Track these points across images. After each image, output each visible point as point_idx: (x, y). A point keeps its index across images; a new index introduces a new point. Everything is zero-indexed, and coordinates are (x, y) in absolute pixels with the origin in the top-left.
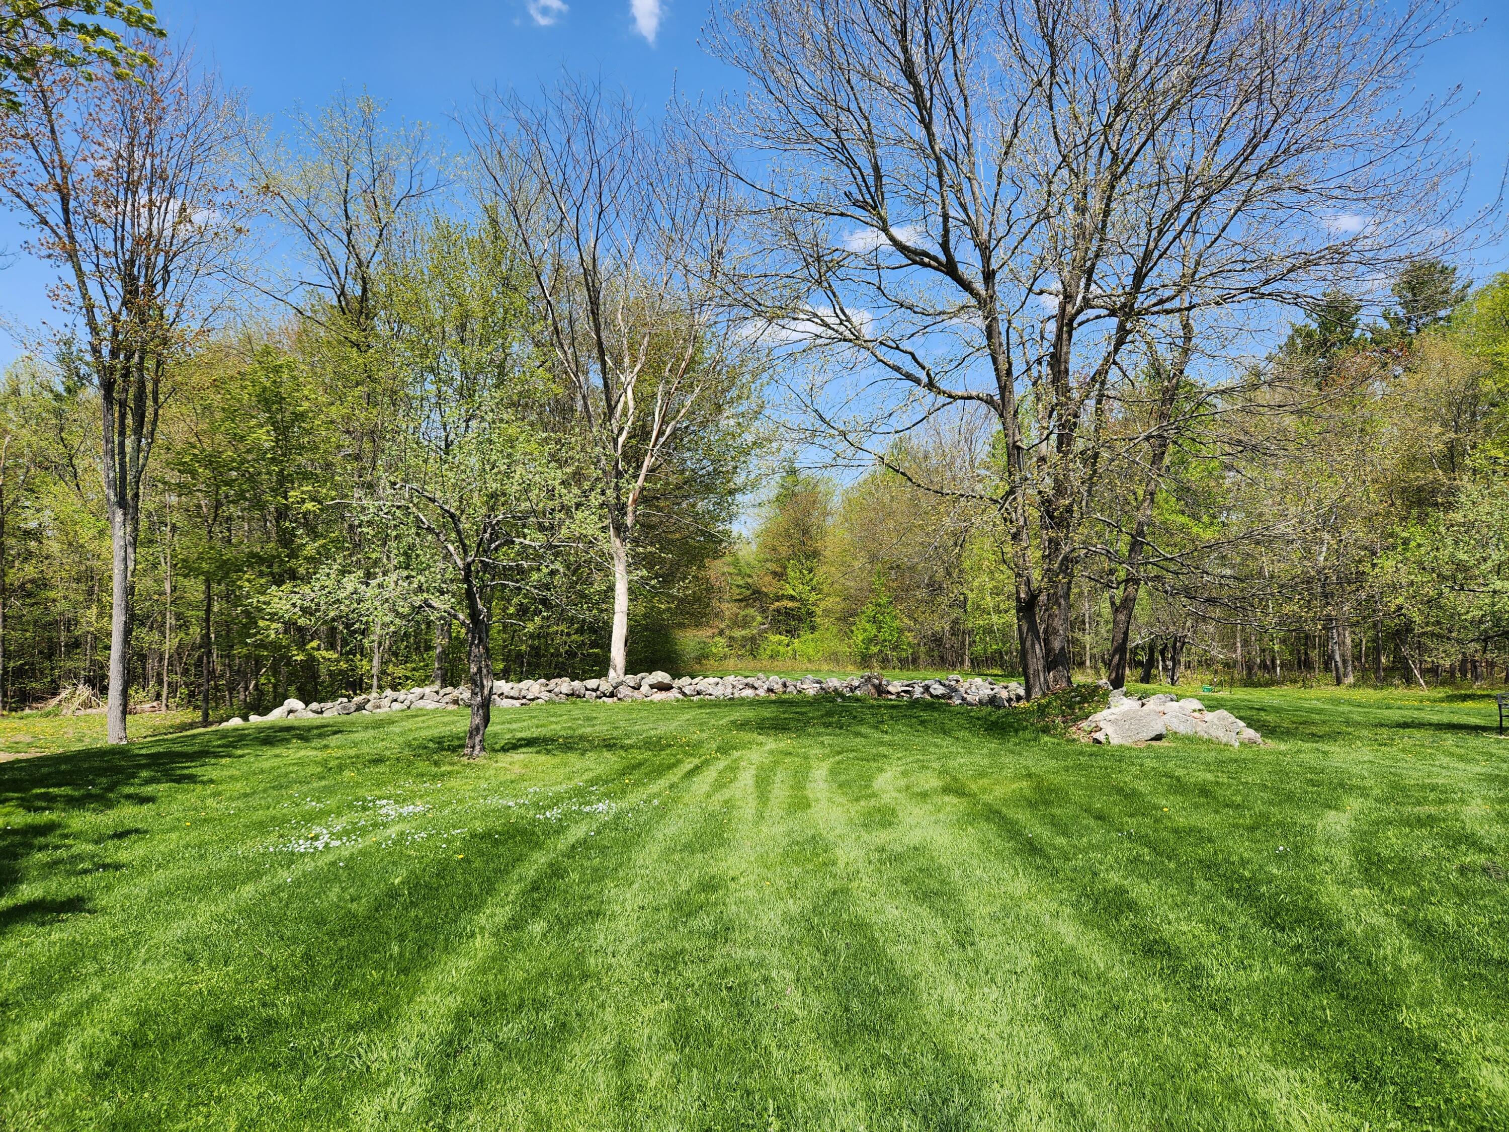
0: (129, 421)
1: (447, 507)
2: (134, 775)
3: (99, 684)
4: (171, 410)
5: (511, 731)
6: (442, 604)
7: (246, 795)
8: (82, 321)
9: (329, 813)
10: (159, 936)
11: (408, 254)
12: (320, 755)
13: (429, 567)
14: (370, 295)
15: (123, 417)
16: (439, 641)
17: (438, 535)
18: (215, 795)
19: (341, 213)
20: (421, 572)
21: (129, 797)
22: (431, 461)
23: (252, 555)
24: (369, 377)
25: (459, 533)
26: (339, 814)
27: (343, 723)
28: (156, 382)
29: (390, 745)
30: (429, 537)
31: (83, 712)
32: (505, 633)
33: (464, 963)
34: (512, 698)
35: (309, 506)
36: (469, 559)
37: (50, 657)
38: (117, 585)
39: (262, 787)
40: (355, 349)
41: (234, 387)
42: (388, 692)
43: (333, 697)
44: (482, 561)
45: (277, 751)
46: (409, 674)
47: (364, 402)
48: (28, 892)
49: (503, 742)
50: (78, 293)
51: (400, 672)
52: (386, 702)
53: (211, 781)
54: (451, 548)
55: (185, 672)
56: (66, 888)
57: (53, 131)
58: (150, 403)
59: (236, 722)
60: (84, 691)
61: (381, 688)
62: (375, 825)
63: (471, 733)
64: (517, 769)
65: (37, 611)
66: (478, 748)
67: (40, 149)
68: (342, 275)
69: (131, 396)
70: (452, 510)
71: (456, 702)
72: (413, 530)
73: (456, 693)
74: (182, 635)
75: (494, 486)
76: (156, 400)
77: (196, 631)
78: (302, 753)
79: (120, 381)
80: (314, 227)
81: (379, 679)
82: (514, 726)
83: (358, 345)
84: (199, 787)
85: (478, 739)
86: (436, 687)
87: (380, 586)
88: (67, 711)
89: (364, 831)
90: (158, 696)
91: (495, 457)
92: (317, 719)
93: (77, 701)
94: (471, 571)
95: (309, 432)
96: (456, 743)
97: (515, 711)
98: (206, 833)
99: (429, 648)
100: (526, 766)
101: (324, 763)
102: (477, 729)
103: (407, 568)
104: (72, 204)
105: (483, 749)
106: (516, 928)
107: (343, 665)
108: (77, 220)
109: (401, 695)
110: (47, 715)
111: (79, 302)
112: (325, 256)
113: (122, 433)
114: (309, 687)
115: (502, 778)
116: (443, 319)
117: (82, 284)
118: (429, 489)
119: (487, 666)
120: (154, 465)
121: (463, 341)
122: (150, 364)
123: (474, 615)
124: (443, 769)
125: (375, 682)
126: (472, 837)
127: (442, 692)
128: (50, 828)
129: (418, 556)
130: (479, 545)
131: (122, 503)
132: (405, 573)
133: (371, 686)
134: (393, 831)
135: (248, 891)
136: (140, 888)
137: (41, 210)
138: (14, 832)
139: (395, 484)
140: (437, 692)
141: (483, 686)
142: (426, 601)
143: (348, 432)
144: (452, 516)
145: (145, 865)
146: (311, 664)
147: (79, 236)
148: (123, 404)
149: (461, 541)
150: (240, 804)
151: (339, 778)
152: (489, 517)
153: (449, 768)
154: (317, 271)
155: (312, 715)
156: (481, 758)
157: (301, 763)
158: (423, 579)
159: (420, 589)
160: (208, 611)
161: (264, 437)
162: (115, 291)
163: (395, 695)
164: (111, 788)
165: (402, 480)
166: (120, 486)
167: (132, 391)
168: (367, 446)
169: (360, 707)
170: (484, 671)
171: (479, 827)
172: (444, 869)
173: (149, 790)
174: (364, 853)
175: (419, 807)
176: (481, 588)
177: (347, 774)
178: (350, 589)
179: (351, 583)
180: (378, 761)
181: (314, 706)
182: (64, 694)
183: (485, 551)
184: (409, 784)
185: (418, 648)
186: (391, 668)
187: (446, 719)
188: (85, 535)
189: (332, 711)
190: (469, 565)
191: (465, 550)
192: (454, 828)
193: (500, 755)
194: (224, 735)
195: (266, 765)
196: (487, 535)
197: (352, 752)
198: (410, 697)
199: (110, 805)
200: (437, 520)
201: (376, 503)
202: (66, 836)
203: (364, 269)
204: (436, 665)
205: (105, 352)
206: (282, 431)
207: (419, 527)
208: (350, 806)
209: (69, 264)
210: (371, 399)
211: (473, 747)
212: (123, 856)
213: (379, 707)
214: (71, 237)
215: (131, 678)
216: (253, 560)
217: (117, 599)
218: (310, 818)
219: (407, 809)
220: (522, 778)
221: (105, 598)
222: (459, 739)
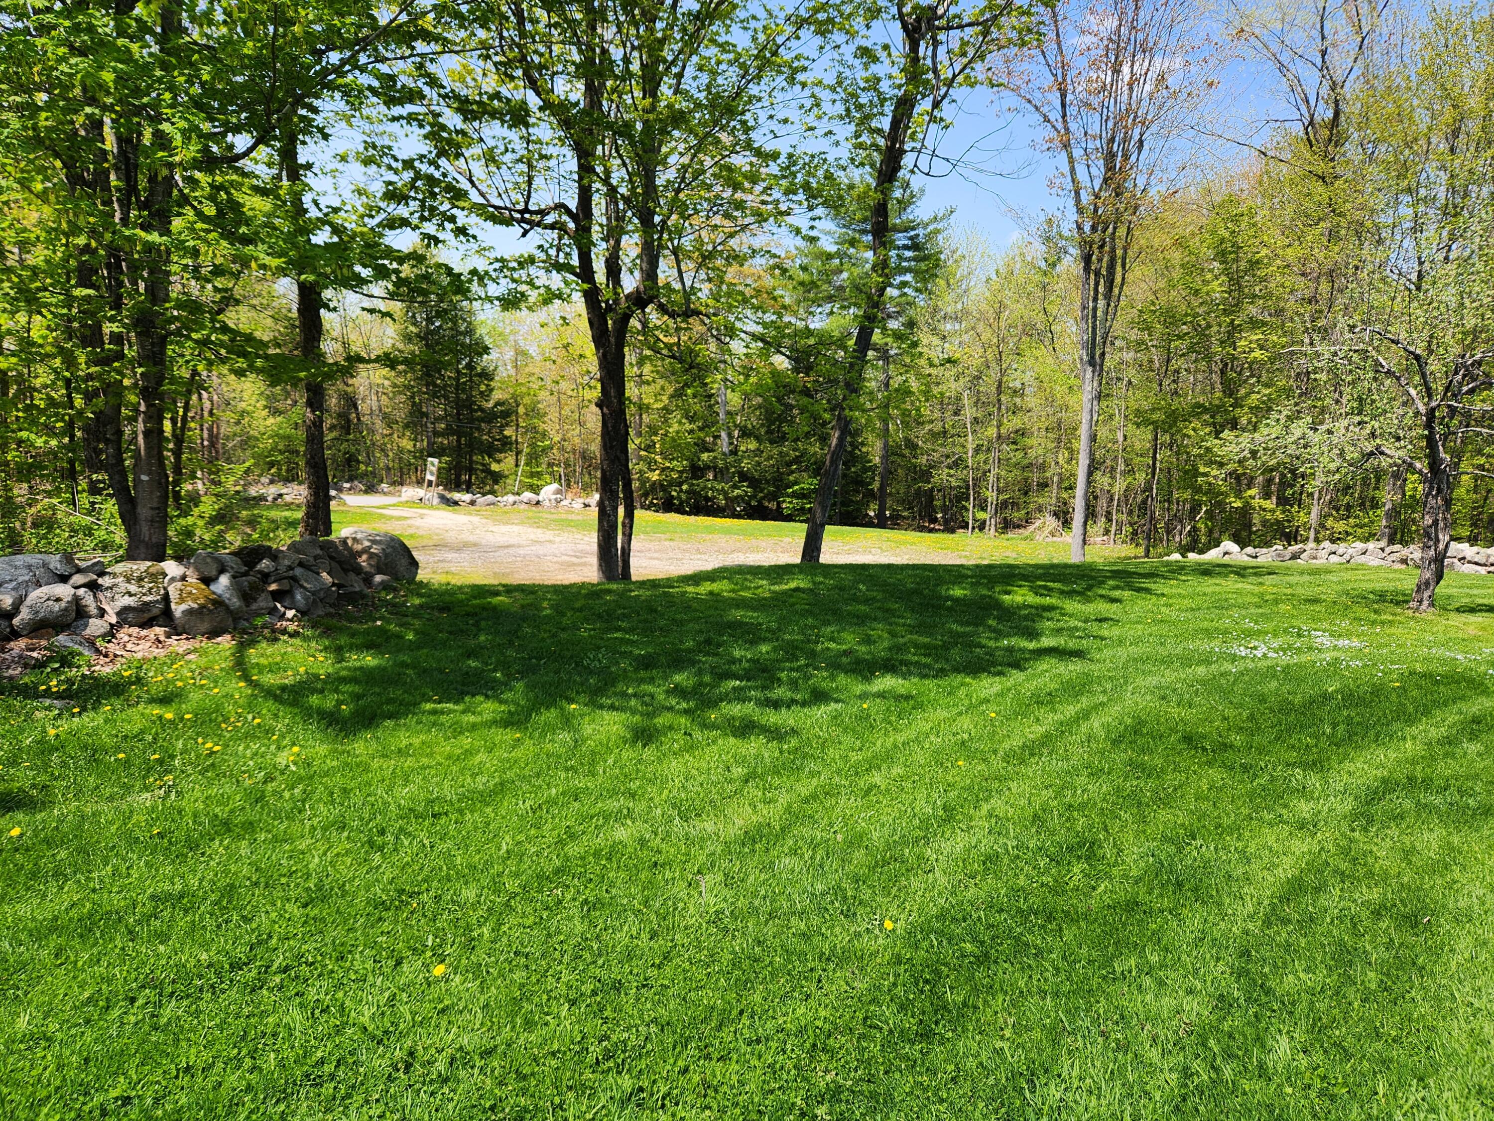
0: (1101, 289)
1: (1412, 349)
2: (1103, 582)
3: (1064, 517)
4: (1136, 272)
5: (1469, 595)
6: (1395, 453)
7: (1192, 610)
8: (1071, 202)
9: (1267, 633)
10: (1140, 681)
11: (1394, 60)
12: (1256, 589)
13: (1385, 412)
14: (1342, 118)
15: (1097, 284)
16: (1388, 496)
17: (1398, 379)
18: (1166, 605)
19: (1316, 34)
20: (1374, 417)
21: (1102, 596)
22: (1399, 299)
23: (1198, 405)
24: (1334, 211)
25: (1423, 375)
26: (1275, 636)
27: (1279, 568)
28: (1125, 250)
29: (1329, 589)
30: (1388, 382)
31: (1050, 539)
32: (1475, 492)
33: (1392, 755)
34: (1476, 563)
35: (1257, 354)
36: (1434, 404)
37: (1026, 493)
38: (1083, 432)
39: (1205, 605)
40: (1320, 182)
41: (1194, 243)
42: (1327, 544)
43: (1268, 544)
44: (1449, 406)
45: (1214, 581)
46: (1350, 530)
47: (1324, 240)
48: (1047, 642)
49: (1458, 605)
50: (1069, 178)
51: (1340, 526)
52: (1324, 554)
53: (1163, 595)
54: (1413, 392)
55: (1130, 513)
56: (1071, 644)
57: (1058, 35)
58: (1119, 269)
59: (1176, 556)
60: (1052, 523)
61: (1317, 540)
62: (1310, 648)
63: (1419, 587)
64: (1472, 631)
65: (1020, 455)
66: (1426, 603)
67: (1047, 53)
68: (1312, 102)
69: (1104, 265)
70: (1418, 352)
71: (1404, 561)
72: (1371, 374)
73: (1405, 552)
74: (1130, 479)
75: (1473, 321)
76: (1124, 266)
77: (1141, 477)
78: (1240, 585)
79: (1096, 252)
80: (1285, 58)
81: (1317, 532)
82: (1475, 592)
83: (1323, 178)
84: (1154, 598)
85: (1426, 594)
86: (1383, 543)
87: (1330, 432)
88: (1039, 537)
89: (1299, 651)
90: (1107, 532)
91: (1477, 289)
92: (1252, 562)
93: (1046, 531)
94: (1434, 416)
95: (1263, 280)
96: (1401, 598)
97: (1478, 576)
98: (1164, 629)
99: (1375, 504)
100: (1484, 629)
101: (1261, 595)
102: (1427, 584)
103: (1360, 413)
104: (1069, 97)
105: (1432, 605)
106: (1450, 744)
107: (1279, 515)
108: (1071, 111)
109: (1341, 548)
110: (1026, 539)
111: (1070, 186)
112: (1296, 86)
113: (1095, 299)
114: (1244, 534)
115: (1452, 634)
116: (1430, 129)
117: (1073, 171)
118: (1393, 330)
119: (1445, 519)
120: (1118, 327)
121: (1452, 150)
122: (1122, 231)
123: (1434, 463)
124: (1383, 617)
125: (1312, 534)
126: (1410, 673)
127: (1388, 550)
128: (1051, 608)
129: (1373, 401)
130: (1447, 389)
131: (1092, 363)
132: (1357, 419)
133: (1307, 539)
134: (1328, 656)
135: (1201, 670)
136: (1122, 653)
137: (1045, 109)
138: (1031, 607)
139: (1354, 326)
140: (1383, 550)
141: (1437, 540)
142: (1378, 447)
143: (1303, 275)
144: (1417, 358)
145: (1121, 642)
146: (1246, 512)
147: (1073, 126)
148: (1097, 273)
149: (1426, 384)
150: (1189, 615)
151: (1275, 609)
152: (1463, 357)
153: (1391, 618)
154: (1285, 104)
155: (1246, 558)
156: (1428, 614)
157: (1238, 592)
158: (1377, 425)
159: (1373, 435)
160: (1154, 458)
161: (1217, 288)
162: (1099, 170)
163: (1334, 547)
164: (1090, 588)
165: (1363, 321)
166: (1091, 346)
167: (1106, 259)
168: (1324, 287)
169: (1295, 557)
170: (1441, 524)
171: (1419, 667)
172: (1378, 691)
173: (1117, 594)
174: (1300, 666)
175: (1356, 643)
176: (1445, 437)
177: (1283, 607)
178: (1298, 433)
179: (1298, 429)
180: (1315, 601)
181: (1249, 550)
182: (1038, 523)
183: (1454, 395)
184: (1345, 624)
185: (1362, 504)
186: (1330, 523)
187: (1391, 576)
188: (1060, 390)
189: (1266, 556)
190: (1433, 410)
191: (1430, 393)
192: (1392, 663)
193: (1452, 615)
194: (1168, 564)
195: (1209, 590)
196: (1459, 377)
197: (1289, 591)
198: (1350, 551)
199: (1089, 600)
200: (1399, 364)
201: (1332, 349)
202: (1063, 615)
203: (1338, 90)
204: (1384, 523)
205: (1087, 228)
206: (1235, 282)
207: (1377, 371)
208: (1285, 631)
209: (1064, 154)
210: (1333, 235)
211: (1421, 602)
212: (1106, 633)
213: (1315, 558)
214: (1067, 129)
215: (1090, 514)
216: (1199, 409)
217: (1082, 445)
218: (1249, 634)
219: (1342, 643)
220: (1477, 639)
221: (1075, 445)
222: (1404, 595)
